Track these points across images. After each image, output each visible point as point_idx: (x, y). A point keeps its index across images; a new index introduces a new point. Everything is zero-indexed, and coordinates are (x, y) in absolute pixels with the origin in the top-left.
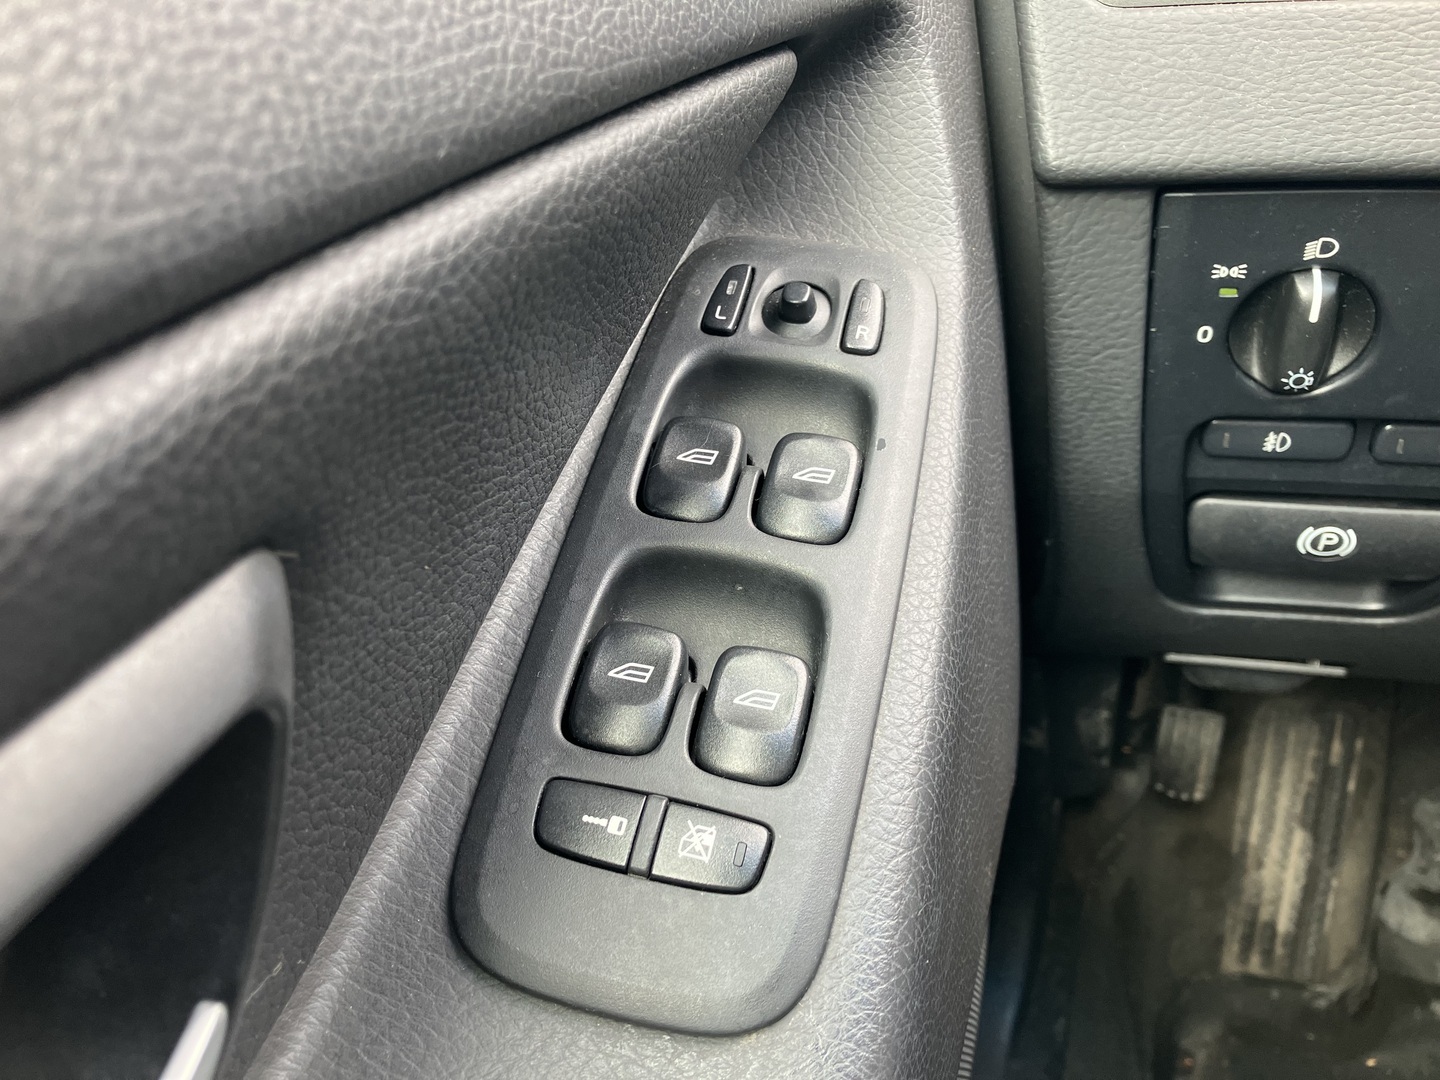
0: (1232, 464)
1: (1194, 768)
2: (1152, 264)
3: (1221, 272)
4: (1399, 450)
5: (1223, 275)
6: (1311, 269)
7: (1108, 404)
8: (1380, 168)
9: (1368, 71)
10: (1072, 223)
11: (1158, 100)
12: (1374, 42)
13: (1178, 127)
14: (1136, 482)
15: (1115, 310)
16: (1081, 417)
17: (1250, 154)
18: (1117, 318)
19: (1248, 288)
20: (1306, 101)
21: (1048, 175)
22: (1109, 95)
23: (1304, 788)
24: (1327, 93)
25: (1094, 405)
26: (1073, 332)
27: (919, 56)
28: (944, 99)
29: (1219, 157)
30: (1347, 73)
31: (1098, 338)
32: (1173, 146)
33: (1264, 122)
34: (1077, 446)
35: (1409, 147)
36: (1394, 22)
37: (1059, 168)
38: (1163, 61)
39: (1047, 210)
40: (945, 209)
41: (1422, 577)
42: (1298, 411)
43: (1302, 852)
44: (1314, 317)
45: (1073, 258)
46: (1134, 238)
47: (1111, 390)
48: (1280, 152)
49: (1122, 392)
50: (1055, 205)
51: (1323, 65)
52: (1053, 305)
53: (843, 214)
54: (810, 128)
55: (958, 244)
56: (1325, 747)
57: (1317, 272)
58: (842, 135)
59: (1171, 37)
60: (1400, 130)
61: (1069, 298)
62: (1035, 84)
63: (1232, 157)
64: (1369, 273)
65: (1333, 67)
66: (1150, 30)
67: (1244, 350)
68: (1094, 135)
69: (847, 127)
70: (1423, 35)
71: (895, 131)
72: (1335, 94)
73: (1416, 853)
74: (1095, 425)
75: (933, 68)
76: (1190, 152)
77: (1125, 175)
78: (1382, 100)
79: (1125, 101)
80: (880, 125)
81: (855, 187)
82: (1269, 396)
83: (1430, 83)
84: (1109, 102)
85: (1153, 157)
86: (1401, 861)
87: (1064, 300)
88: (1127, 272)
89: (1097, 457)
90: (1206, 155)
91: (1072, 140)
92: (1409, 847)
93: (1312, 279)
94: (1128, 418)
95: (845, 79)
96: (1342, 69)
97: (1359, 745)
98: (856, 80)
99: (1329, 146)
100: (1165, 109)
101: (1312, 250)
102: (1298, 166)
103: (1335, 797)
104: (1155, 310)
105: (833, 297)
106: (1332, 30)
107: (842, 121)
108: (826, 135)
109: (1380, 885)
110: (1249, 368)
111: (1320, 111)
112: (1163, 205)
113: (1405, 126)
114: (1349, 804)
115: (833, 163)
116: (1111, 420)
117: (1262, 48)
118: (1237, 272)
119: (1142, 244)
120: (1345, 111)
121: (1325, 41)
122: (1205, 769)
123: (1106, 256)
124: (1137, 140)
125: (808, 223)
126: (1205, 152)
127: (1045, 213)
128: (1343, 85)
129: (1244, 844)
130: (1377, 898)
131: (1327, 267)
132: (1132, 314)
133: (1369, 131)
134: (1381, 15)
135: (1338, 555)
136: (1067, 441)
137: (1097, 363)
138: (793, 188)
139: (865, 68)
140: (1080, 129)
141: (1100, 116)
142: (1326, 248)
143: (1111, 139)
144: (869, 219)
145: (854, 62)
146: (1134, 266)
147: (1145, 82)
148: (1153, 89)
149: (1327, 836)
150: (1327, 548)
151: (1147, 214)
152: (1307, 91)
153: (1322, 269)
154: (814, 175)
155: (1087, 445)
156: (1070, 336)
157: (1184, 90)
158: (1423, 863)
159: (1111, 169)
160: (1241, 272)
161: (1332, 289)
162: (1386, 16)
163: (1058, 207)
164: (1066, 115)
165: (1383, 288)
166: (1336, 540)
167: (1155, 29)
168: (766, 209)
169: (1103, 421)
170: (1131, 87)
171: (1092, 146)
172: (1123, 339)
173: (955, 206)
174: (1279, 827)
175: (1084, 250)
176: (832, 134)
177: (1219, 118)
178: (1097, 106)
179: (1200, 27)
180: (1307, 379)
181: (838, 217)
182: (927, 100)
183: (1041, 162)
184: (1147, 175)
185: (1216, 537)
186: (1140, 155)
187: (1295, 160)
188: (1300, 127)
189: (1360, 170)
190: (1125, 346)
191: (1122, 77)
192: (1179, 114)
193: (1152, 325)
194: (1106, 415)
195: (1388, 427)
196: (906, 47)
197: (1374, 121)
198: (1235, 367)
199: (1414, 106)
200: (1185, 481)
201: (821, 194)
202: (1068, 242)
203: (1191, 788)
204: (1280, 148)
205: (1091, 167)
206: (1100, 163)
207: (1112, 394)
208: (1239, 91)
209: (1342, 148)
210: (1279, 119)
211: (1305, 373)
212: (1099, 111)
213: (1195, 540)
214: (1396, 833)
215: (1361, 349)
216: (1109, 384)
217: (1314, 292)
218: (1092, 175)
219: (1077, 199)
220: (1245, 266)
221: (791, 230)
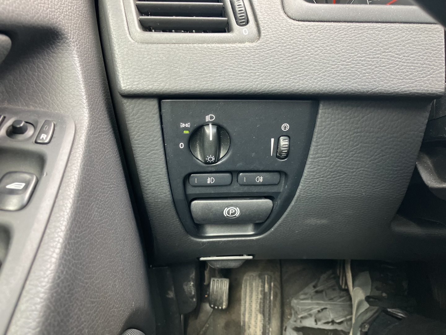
0: (200, 188)
1: (221, 298)
2: (162, 123)
3: (183, 125)
4: (245, 181)
5: (184, 126)
6: (209, 124)
7: (155, 170)
8: (220, 92)
9: (214, 64)
10: (133, 109)
11: (154, 70)
12: (214, 56)
13: (161, 78)
14: (170, 196)
15: (152, 138)
16: (148, 174)
17: (183, 87)
18: (153, 141)
19: (192, 130)
20: (197, 72)
21: (121, 92)
22: (139, 68)
23: (259, 301)
24: (203, 70)
25: (151, 170)
26: (139, 146)
27: (71, 50)
28: (81, 65)
29: (174, 87)
30: (208, 64)
31: (148, 147)
32: (160, 84)
33: (186, 78)
34: (148, 185)
35: (227, 86)
36: (220, 50)
37: (125, 90)
38: (154, 59)
39: (124, 105)
40: (81, 99)
41: (261, 221)
42: (213, 169)
43: (261, 321)
44: (211, 139)
45: (135, 120)
46: (154, 114)
47: (156, 165)
48: (192, 87)
49: (160, 166)
50: (127, 103)
51: (201, 62)
52: (132, 137)
53: (44, 101)
54: (31, 71)
55: (86, 110)
56: (263, 287)
57: (210, 125)
58: (44, 74)
59: (157, 52)
60: (224, 81)
61: (136, 134)
62: (116, 64)
63: (178, 88)
64: (225, 125)
65: (204, 62)
66: (150, 49)
67: (195, 151)
68: (135, 80)
69: (45, 72)
70: (228, 54)
71: (63, 74)
72: (205, 70)
73: (293, 316)
74: (152, 177)
75: (77, 55)
76: (165, 86)
77: (146, 92)
78: (218, 72)
79: (144, 70)
80: (58, 72)
81: (49, 92)
82: (204, 165)
83: (231, 67)
84: (139, 70)
85: (154, 87)
86: (289, 319)
87: (135, 135)
88: (154, 125)
89: (155, 188)
90: (170, 87)
91: (128, 81)
92: (291, 315)
93: (209, 127)
94: (163, 174)
95: (43, 56)
96: (206, 63)
97: (272, 284)
98: (48, 57)
99: (205, 85)
100: (157, 73)
101: (208, 118)
102: (197, 91)
103: (268, 302)
104: (165, 138)
105: (35, 126)
106: (202, 52)
107: (44, 70)
108: (38, 75)
109: (284, 328)
110: (198, 157)
111: (201, 75)
112: (162, 104)
113: (225, 79)
114: (272, 304)
115: (40, 83)
116: (158, 175)
117: (184, 56)
118: (188, 125)
119: (157, 116)
120: (209, 75)
121: (201, 55)
122: (225, 298)
123: (146, 120)
124: (149, 82)
125: (31, 103)
126: (170, 86)
127: (124, 106)
128: (207, 67)
129: (244, 322)
130: (284, 332)
131: (213, 124)
132: (158, 139)
133: (216, 81)
134: (216, 48)
135: (235, 216)
136: (144, 183)
137: (149, 156)
138: (25, 92)
139: (51, 53)
140: (131, 78)
141: (136, 74)
142: (211, 118)
143: (141, 81)
144: (54, 102)
145: (46, 50)
146: (155, 123)
147: (150, 64)
148: (153, 67)
149: (267, 315)
150: (232, 214)
151: (157, 106)
152: (197, 69)
153: (212, 124)
154: (33, 87)
155: (151, 184)
156: (139, 147)
157: (162, 67)
158: (295, 319)
159: (141, 91)
160: (189, 125)
161: (215, 130)
162: (218, 48)
163: (127, 104)
164: (126, 73)
165: (230, 130)
166: (234, 211)
167: (151, 49)
168: (15, 99)
169: (155, 176)
170: (146, 66)
171: (135, 83)
172: (156, 148)
173: (85, 99)
174: (253, 315)
175: (138, 118)
176: (40, 74)
177: (172, 76)
178: (136, 71)
179: (165, 50)
180: (213, 158)
181: (42, 101)
182: (74, 64)
183: (119, 88)
184: (153, 93)
185: (200, 213)
186: (150, 87)
187: (196, 89)
188: (196, 79)
189: (214, 92)
190: (157, 150)
191: (143, 63)
192: (161, 74)
193: (165, 143)
194: (156, 174)
195: (241, 174)
196: (66, 47)
197: (217, 78)
198: (193, 156)
199: (227, 74)
200: (186, 195)
201: (36, 94)
202: (133, 115)
203: (221, 304)
204: (191, 85)
205: (135, 90)
206: (138, 89)
207: (156, 166)
208: (178, 68)
209: (208, 86)
210: (190, 77)
211: (212, 156)
212: (136, 73)
213: (194, 215)
214: (287, 311)
215: (228, 149)
216: (155, 163)
217: (210, 131)
218: (136, 92)
219: (134, 101)
220: (189, 123)
221: (24, 105)
